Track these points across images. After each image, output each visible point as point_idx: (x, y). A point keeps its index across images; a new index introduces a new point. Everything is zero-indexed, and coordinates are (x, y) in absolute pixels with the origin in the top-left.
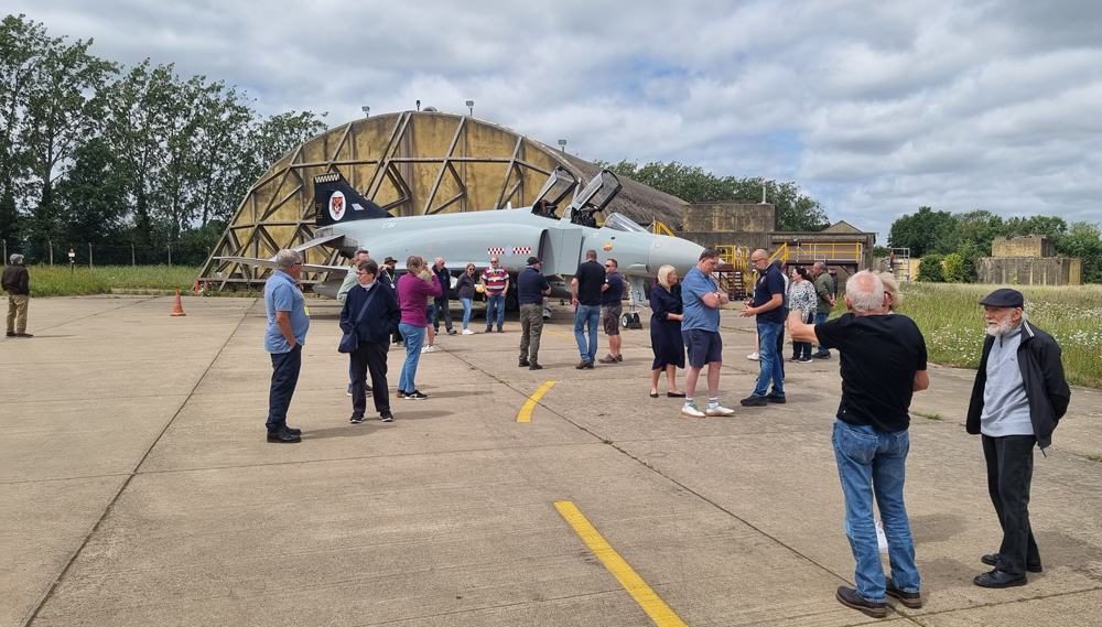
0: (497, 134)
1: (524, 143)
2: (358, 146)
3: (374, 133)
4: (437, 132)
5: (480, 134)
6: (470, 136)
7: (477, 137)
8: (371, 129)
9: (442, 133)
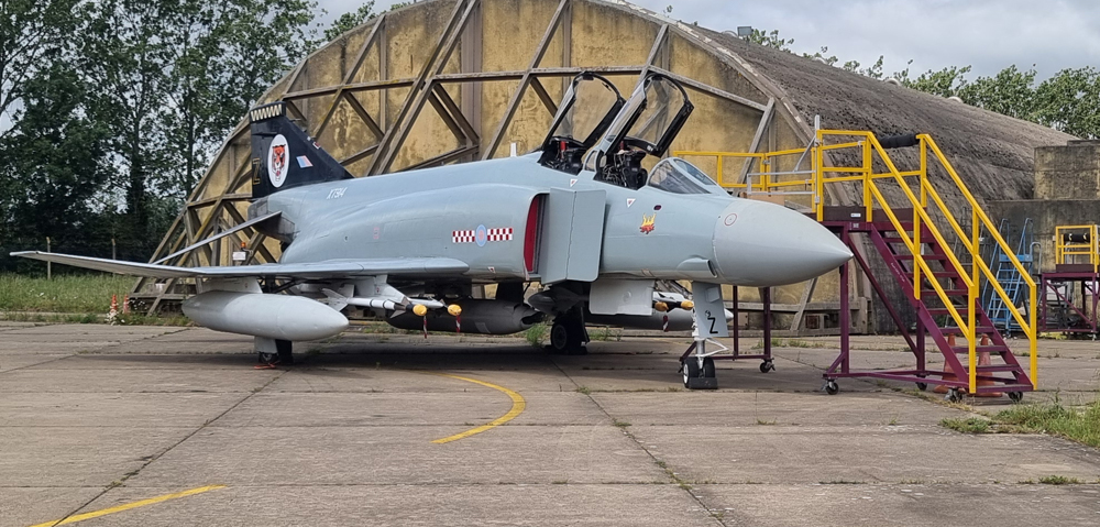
0: (624, 22)
1: (671, 36)
2: (392, 57)
3: (419, 31)
4: (522, 24)
5: (594, 25)
6: (577, 31)
7: (589, 30)
8: (415, 25)
9: (530, 26)
